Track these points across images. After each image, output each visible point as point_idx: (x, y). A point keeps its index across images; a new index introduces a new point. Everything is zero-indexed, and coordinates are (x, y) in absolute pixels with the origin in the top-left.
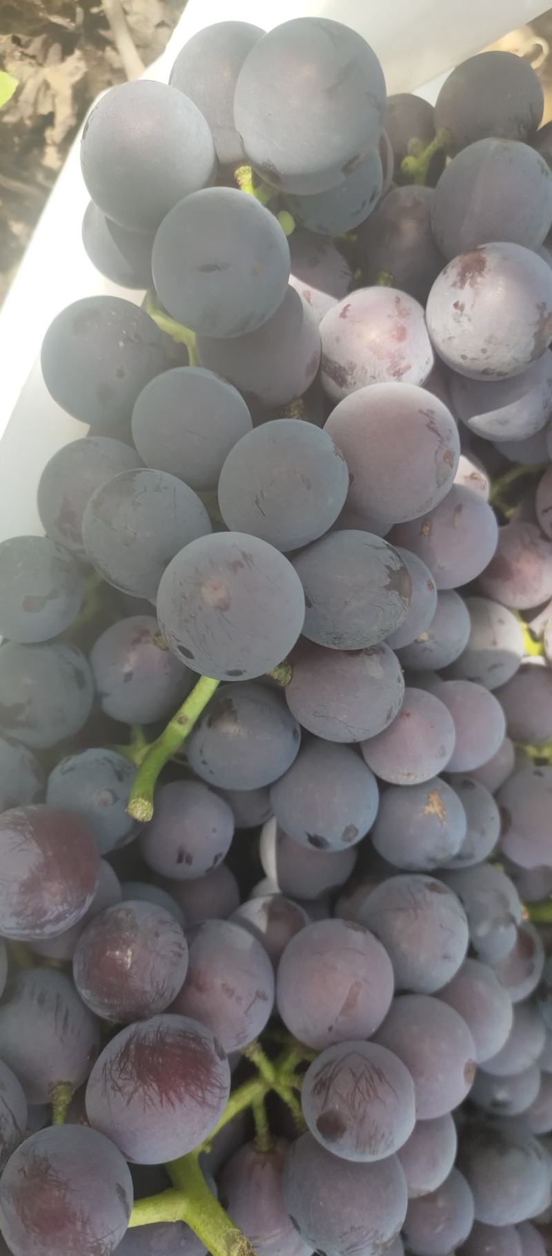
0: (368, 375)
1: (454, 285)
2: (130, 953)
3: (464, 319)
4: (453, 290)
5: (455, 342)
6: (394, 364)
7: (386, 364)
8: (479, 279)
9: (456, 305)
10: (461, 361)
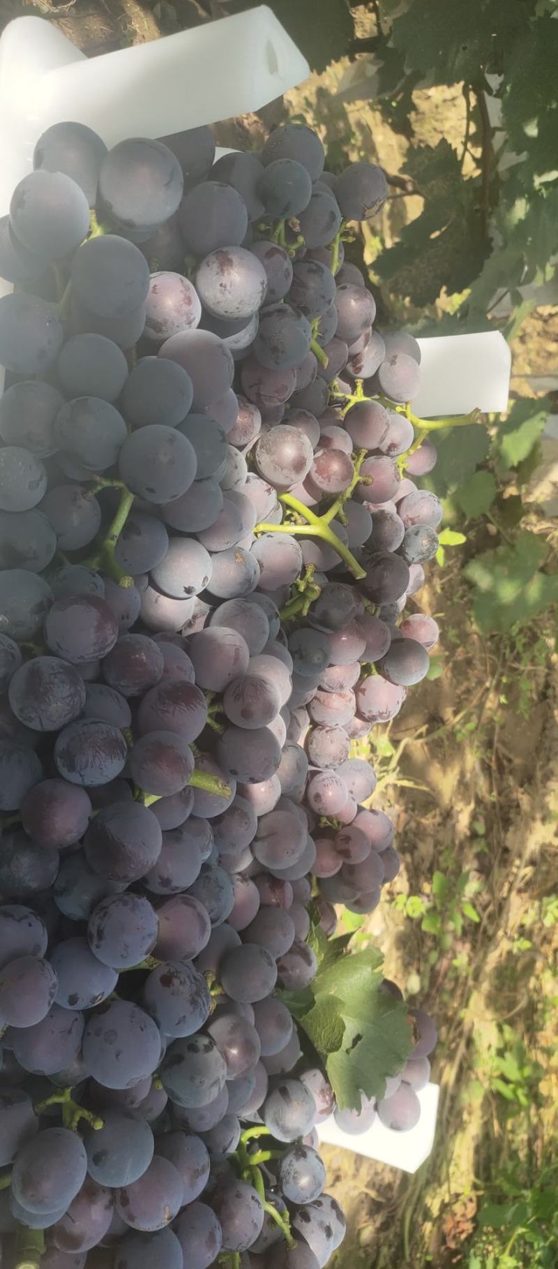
0: (176, 325)
1: (217, 273)
2: (143, 654)
3: (226, 292)
4: (217, 276)
5: (222, 304)
6: (188, 318)
7: (184, 318)
8: (232, 271)
9: (221, 285)
10: (225, 314)
